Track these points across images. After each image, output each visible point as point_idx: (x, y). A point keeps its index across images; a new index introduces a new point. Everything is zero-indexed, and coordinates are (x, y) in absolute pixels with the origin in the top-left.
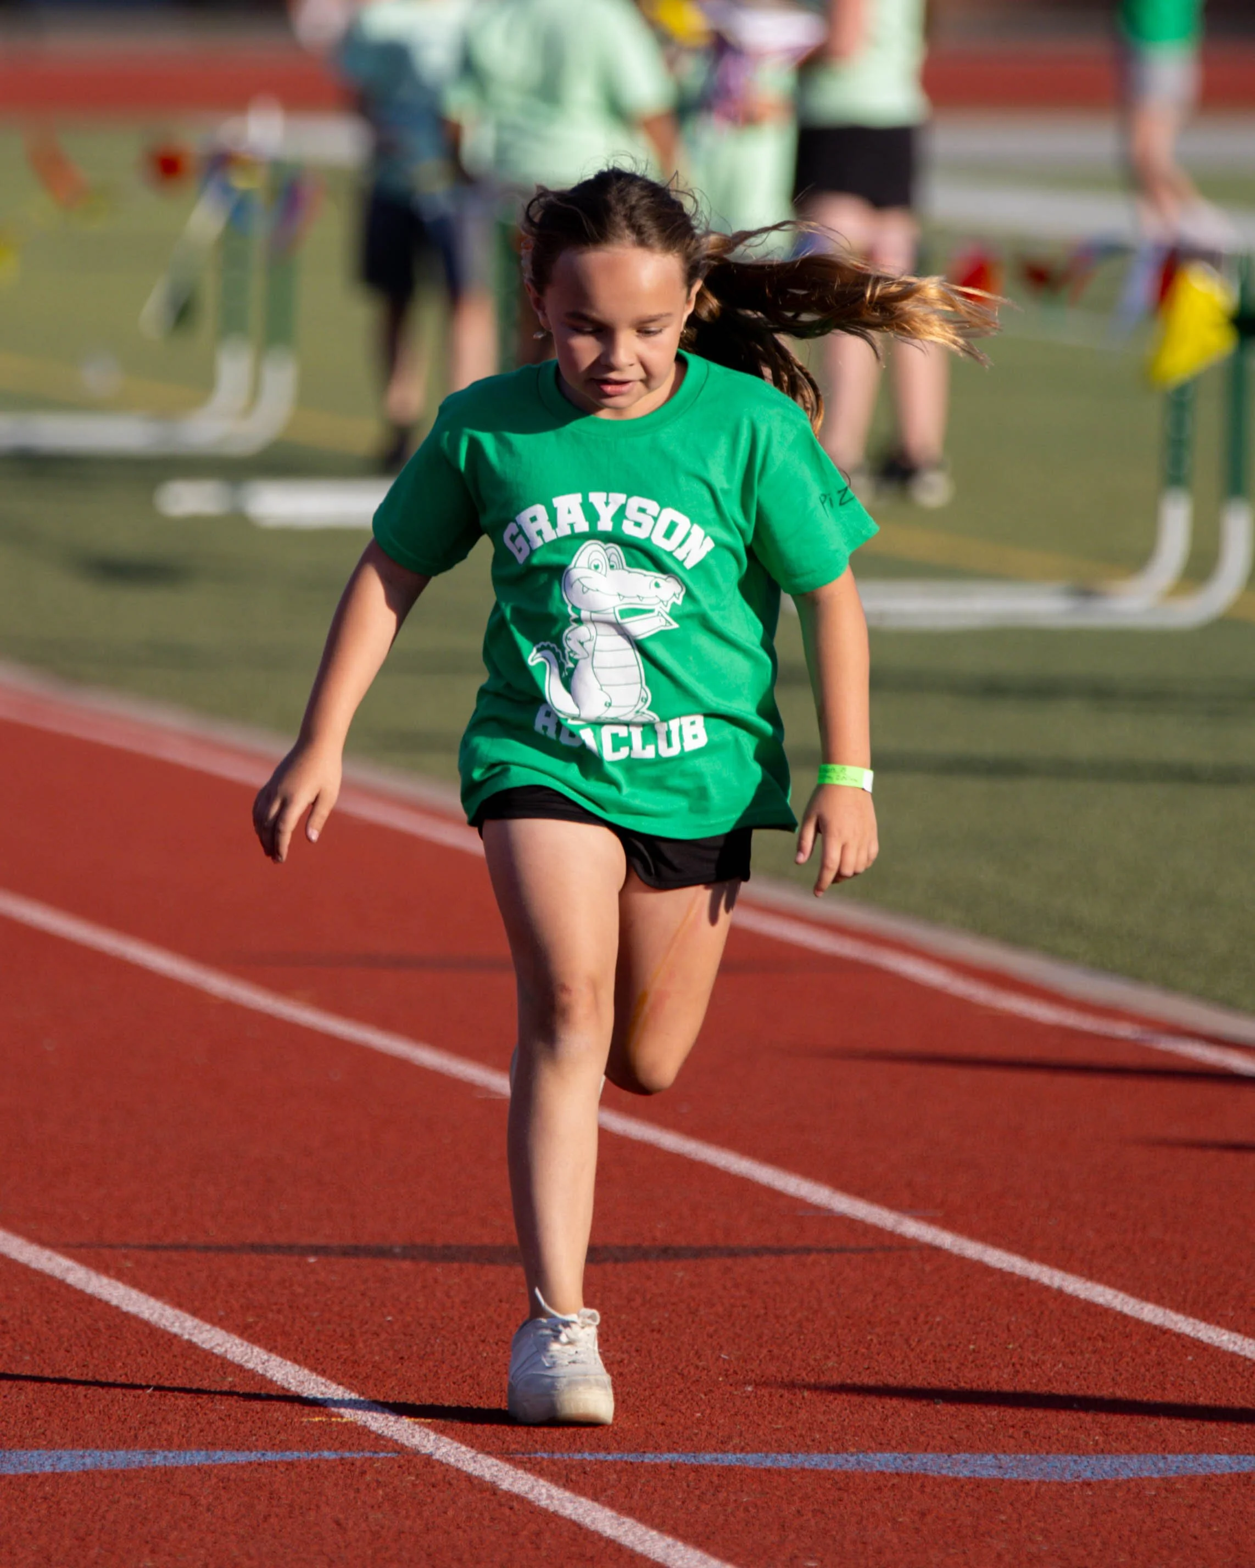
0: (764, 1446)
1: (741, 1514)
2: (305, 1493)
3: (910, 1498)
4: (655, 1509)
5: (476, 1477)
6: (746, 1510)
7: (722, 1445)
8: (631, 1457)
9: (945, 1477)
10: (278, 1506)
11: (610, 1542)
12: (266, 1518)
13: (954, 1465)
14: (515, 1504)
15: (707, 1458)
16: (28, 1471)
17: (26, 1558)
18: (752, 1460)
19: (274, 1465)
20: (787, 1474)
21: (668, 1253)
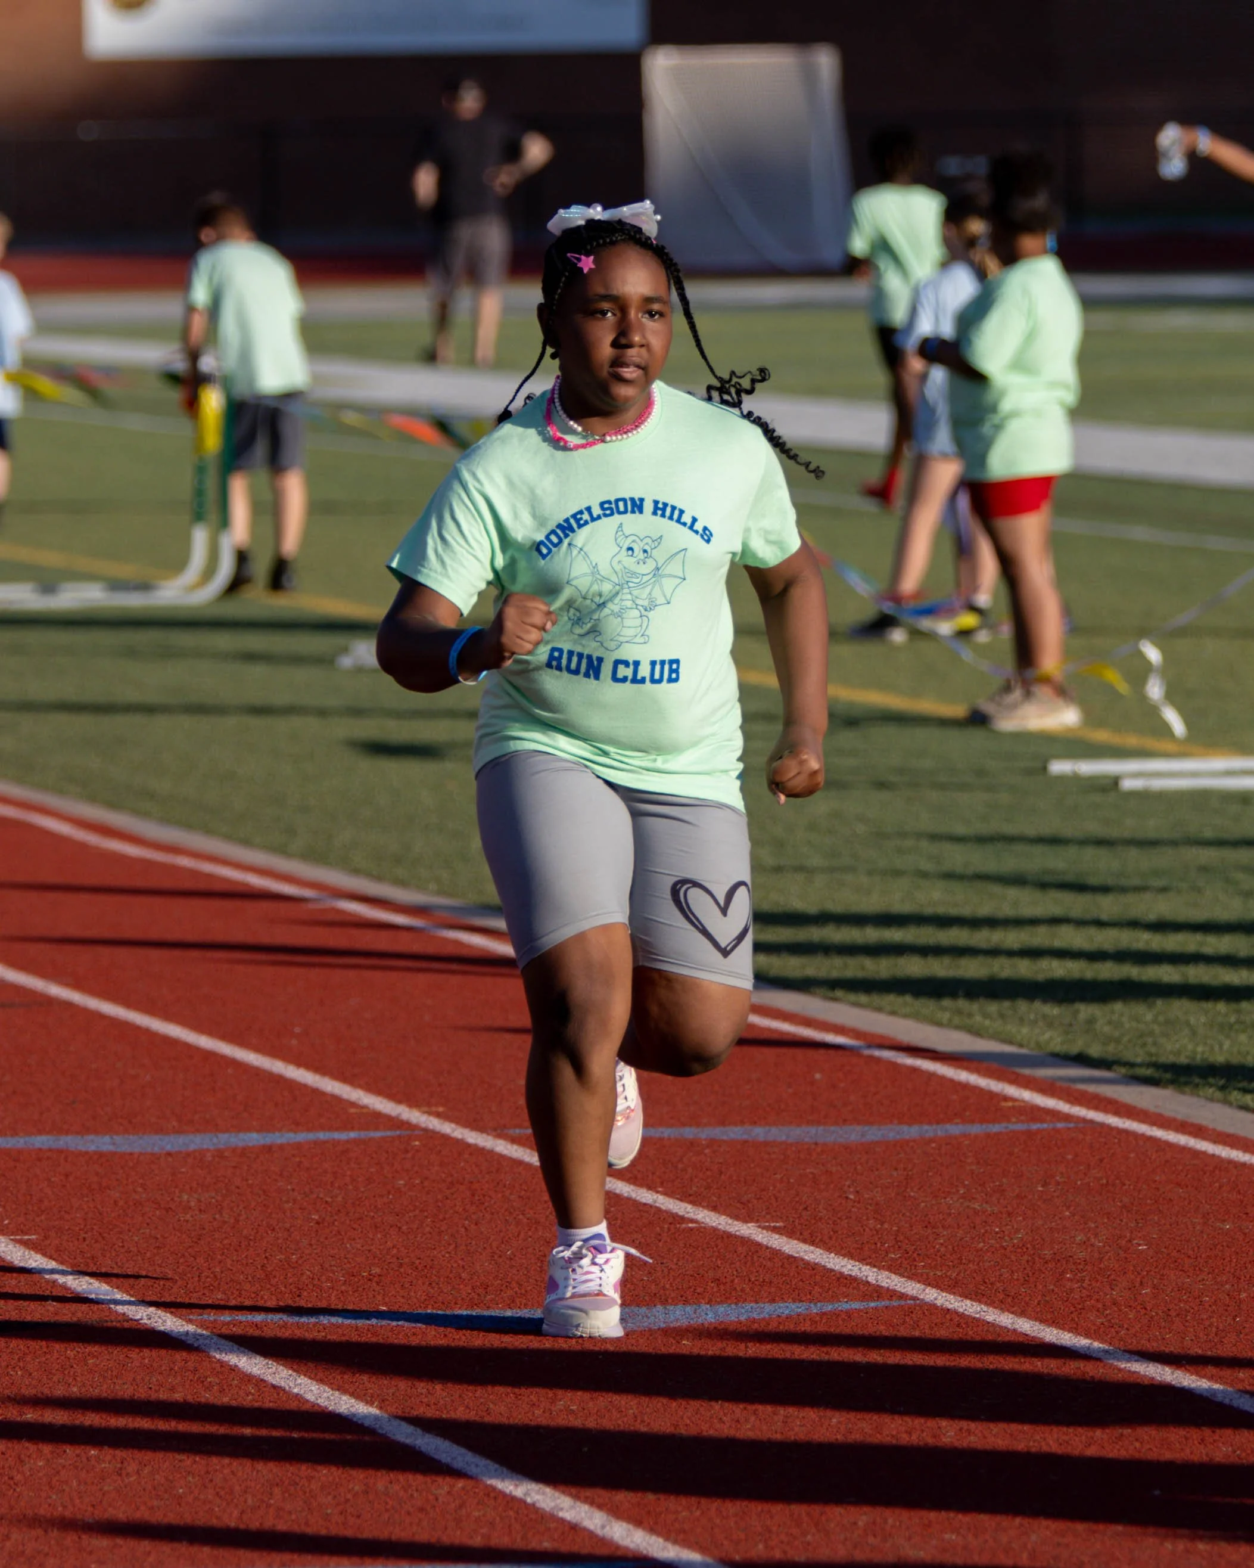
3: (59, 1166)
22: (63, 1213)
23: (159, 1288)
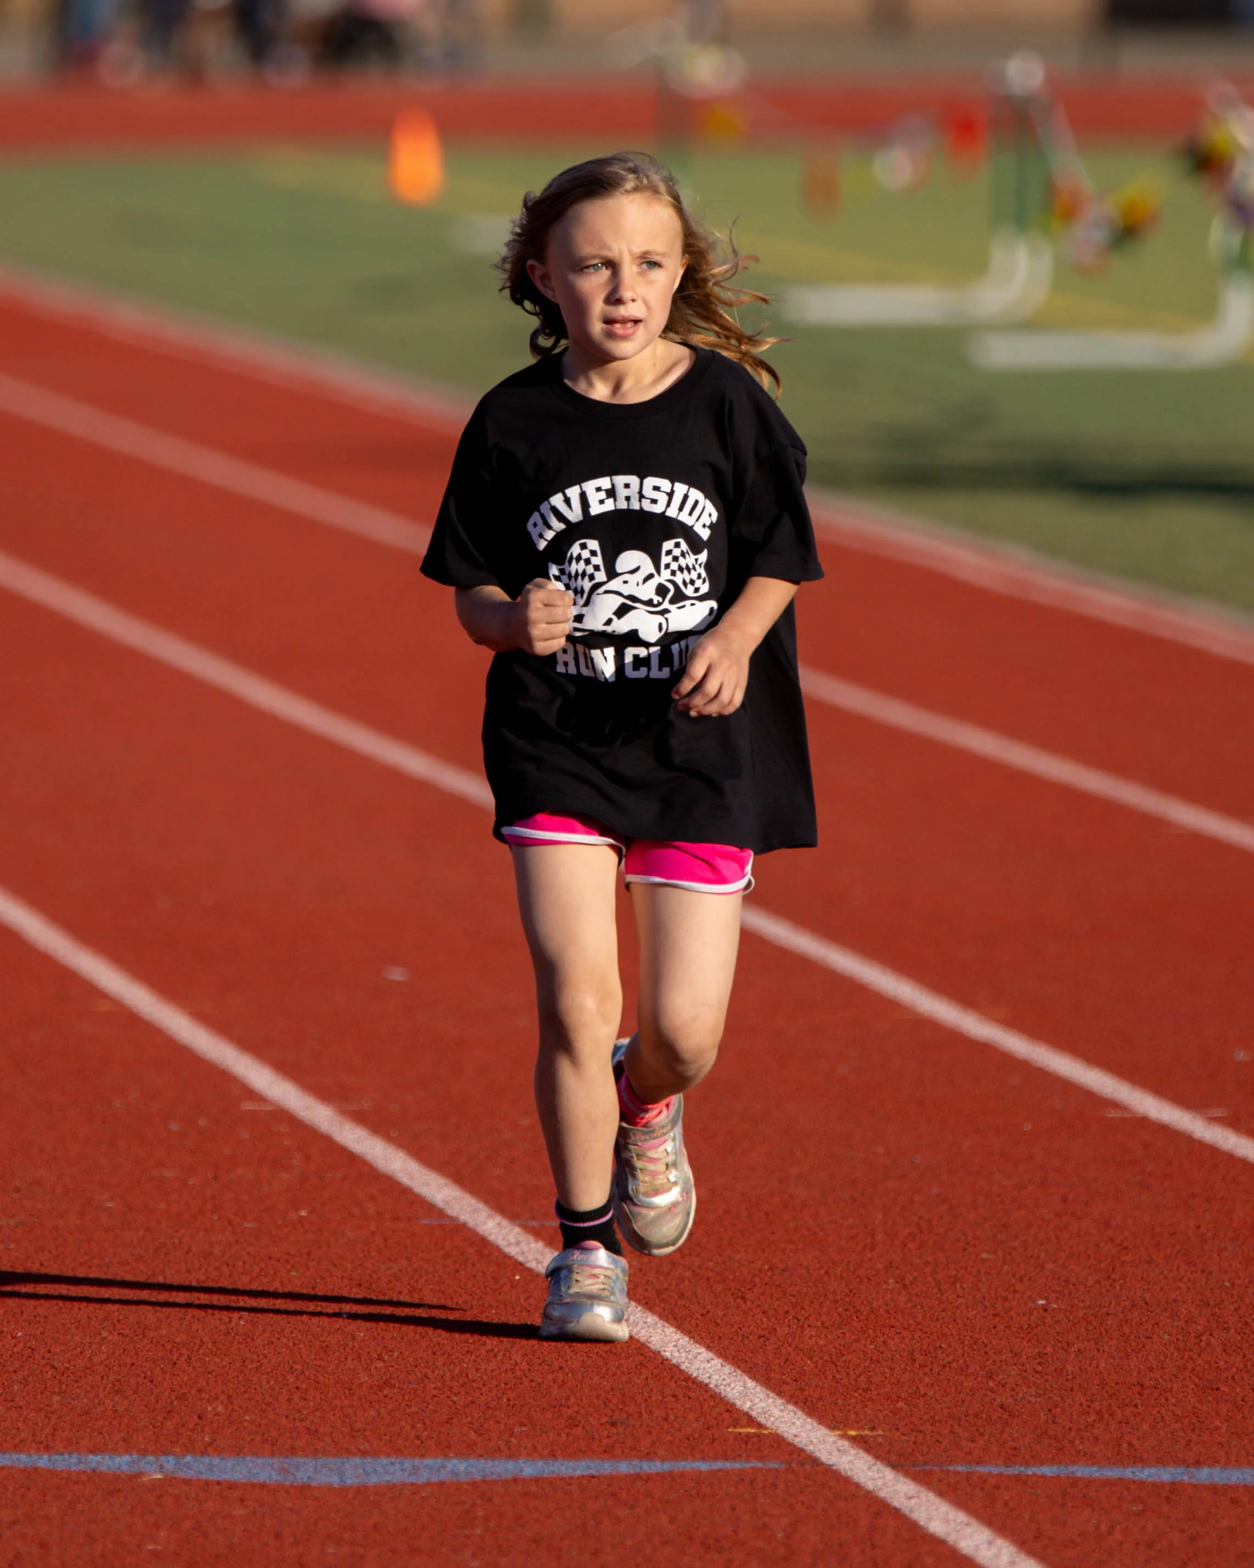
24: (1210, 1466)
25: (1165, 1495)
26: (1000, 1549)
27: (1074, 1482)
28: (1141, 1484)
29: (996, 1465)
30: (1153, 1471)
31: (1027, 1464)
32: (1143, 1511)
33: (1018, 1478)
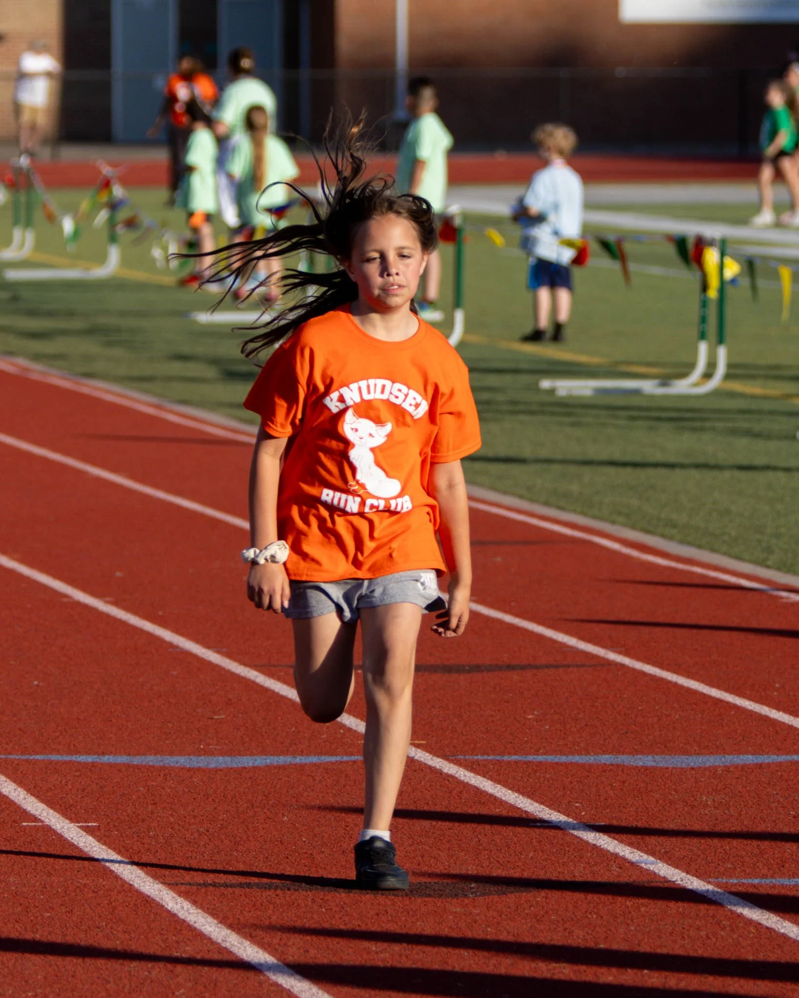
0: (554, 752)
1: (546, 782)
2: (361, 775)
3: (618, 775)
4: (510, 780)
5: (433, 767)
6: (548, 781)
7: (537, 752)
8: (498, 758)
9: (632, 765)
10: (350, 781)
11: (491, 795)
12: (344, 786)
13: (635, 760)
14: (450, 779)
15: (530, 758)
16: (243, 765)
17: (243, 804)
18: (550, 758)
19: (347, 762)
20: (566, 765)
21: (510, 667)
22: (621, 808)
23: (688, 860)
24: (109, 755)
25: (89, 768)
26: (19, 792)
27: (51, 762)
28: (79, 763)
29: (17, 755)
30: (84, 757)
31: (30, 754)
32: (80, 775)
33: (27, 761)
